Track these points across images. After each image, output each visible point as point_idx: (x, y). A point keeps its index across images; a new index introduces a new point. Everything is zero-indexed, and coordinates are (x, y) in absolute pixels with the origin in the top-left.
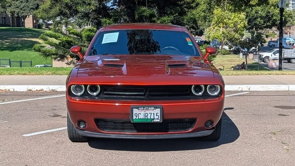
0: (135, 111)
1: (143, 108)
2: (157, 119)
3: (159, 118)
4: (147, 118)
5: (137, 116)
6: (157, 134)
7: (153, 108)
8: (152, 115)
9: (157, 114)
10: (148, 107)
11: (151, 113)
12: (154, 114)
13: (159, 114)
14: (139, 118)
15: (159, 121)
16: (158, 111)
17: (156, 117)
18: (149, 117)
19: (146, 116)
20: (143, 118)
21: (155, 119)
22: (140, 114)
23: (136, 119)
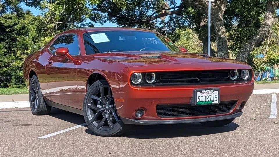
0: (199, 94)
1: (204, 91)
2: (216, 101)
3: (218, 100)
4: (208, 100)
5: (200, 99)
6: (208, 117)
7: (213, 91)
8: (212, 97)
9: (216, 96)
10: (209, 90)
11: (211, 96)
12: (213, 96)
13: (217, 96)
14: (201, 101)
15: (217, 102)
16: (216, 93)
17: (215, 99)
18: (209, 100)
19: (207, 98)
20: (205, 101)
21: (214, 101)
22: (202, 97)
23: (199, 101)
